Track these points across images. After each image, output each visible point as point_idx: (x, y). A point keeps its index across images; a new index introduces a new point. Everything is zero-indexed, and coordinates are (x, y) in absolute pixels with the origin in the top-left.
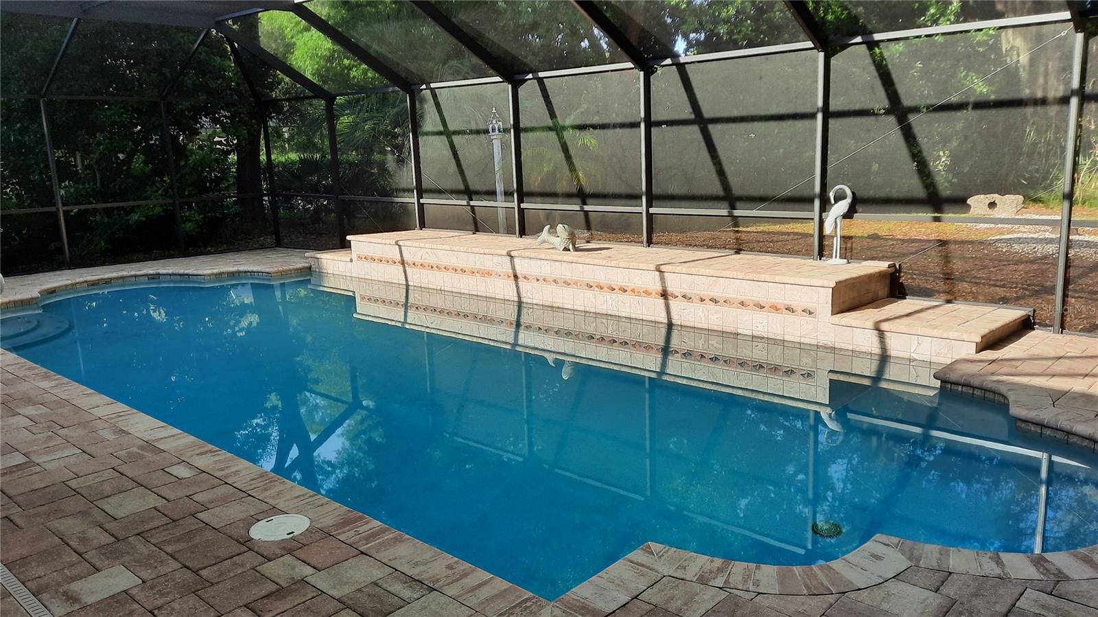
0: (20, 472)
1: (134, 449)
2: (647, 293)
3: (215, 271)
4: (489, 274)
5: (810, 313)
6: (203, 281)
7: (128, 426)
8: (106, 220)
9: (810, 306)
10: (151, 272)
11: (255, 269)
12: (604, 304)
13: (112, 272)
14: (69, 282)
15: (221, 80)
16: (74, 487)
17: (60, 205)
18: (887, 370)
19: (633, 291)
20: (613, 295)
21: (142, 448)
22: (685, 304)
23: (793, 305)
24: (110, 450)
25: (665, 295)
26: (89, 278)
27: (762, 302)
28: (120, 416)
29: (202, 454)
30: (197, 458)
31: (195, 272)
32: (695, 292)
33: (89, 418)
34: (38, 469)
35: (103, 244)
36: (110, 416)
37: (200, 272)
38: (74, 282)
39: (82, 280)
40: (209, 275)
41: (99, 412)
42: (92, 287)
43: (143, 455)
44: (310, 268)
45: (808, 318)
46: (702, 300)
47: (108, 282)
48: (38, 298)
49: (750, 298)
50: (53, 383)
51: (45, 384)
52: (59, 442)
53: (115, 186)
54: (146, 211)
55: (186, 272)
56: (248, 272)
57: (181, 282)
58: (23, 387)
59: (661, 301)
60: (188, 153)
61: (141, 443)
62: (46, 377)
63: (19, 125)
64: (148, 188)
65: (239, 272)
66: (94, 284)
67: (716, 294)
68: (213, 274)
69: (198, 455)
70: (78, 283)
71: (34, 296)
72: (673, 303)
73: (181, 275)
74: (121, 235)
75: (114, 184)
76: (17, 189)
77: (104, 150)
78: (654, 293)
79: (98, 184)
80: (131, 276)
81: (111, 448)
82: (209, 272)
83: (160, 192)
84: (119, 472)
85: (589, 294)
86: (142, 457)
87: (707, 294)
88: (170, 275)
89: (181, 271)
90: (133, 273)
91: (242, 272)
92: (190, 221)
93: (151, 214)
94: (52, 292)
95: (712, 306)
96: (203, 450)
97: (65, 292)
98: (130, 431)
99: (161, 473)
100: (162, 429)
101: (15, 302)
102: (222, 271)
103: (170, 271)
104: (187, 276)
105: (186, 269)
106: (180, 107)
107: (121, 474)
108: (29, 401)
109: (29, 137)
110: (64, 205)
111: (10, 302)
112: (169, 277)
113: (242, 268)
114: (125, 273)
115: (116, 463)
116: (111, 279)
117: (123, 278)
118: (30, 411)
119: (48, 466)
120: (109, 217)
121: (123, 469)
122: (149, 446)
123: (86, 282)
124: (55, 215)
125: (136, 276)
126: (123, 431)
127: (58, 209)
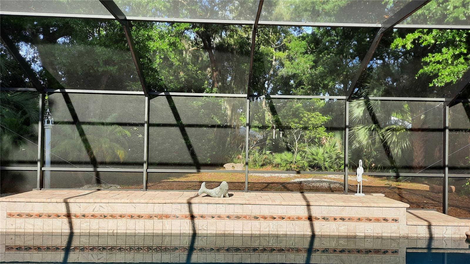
2: (299, 218)
4: (167, 217)
5: (396, 220)
9: (395, 217)
12: (267, 228)
18: (433, 244)
19: (289, 218)
20: (274, 222)
22: (324, 222)
23: (387, 217)
25: (310, 218)
27: (370, 217)
32: (330, 215)
45: (395, 224)
46: (335, 219)
49: (364, 216)
59: (308, 223)
67: (343, 215)
72: (315, 223)
78: (304, 218)
85: (256, 223)
87: (338, 215)
95: (341, 222)
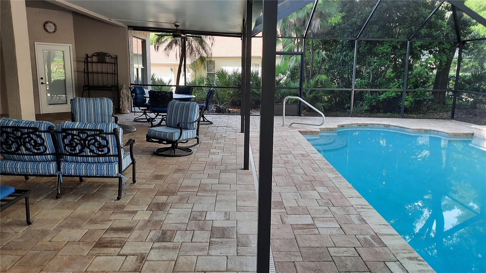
0: (307, 230)
1: (368, 237)
3: (418, 128)
6: (411, 132)
7: (366, 217)
8: (370, 97)
10: (386, 123)
11: (440, 130)
13: (369, 121)
14: (350, 123)
15: (439, 31)
16: (332, 255)
17: (354, 88)
21: (372, 237)
24: (355, 232)
26: (359, 122)
28: (364, 208)
29: (410, 259)
30: (407, 261)
31: (408, 127)
33: (347, 204)
34: (316, 231)
35: (366, 107)
36: (357, 206)
37: (410, 127)
38: (352, 123)
39: (356, 123)
40: (415, 130)
41: (353, 202)
42: (359, 127)
43: (372, 244)
44: (473, 134)
47: (366, 125)
48: (336, 128)
50: (334, 176)
51: (331, 175)
52: (330, 216)
53: (377, 82)
54: (388, 94)
55: (403, 126)
56: (435, 131)
57: (400, 130)
58: (321, 174)
60: (414, 68)
61: (373, 233)
62: (332, 171)
63: (345, 53)
64: (391, 84)
65: (431, 130)
66: (360, 125)
68: (416, 129)
69: (408, 258)
70: (353, 124)
71: (335, 127)
73: (400, 127)
74: (375, 104)
75: (377, 81)
76: (338, 81)
77: (376, 65)
79: (370, 81)
80: (377, 124)
81: (356, 231)
82: (415, 128)
83: (396, 86)
84: (358, 252)
86: (372, 245)
88: (395, 126)
89: (401, 126)
90: (378, 123)
91: (432, 130)
92: (407, 101)
93: (390, 96)
94: (343, 126)
96: (412, 255)
97: (348, 127)
98: (367, 221)
99: (383, 266)
100: (386, 227)
101: (327, 128)
102: (422, 128)
103: (395, 125)
104: (403, 128)
105: (403, 125)
106: (416, 45)
107: (359, 254)
108: (322, 184)
109: (348, 58)
110: (355, 88)
111: (325, 128)
112: (394, 127)
113: (433, 129)
114: (374, 122)
115: (358, 244)
116: (368, 124)
117: (373, 124)
118: (321, 189)
119: (321, 231)
120: (372, 95)
121: (360, 250)
122: (377, 237)
123: (357, 124)
124: (350, 92)
125: (379, 124)
126: (364, 221)
127: (352, 89)
